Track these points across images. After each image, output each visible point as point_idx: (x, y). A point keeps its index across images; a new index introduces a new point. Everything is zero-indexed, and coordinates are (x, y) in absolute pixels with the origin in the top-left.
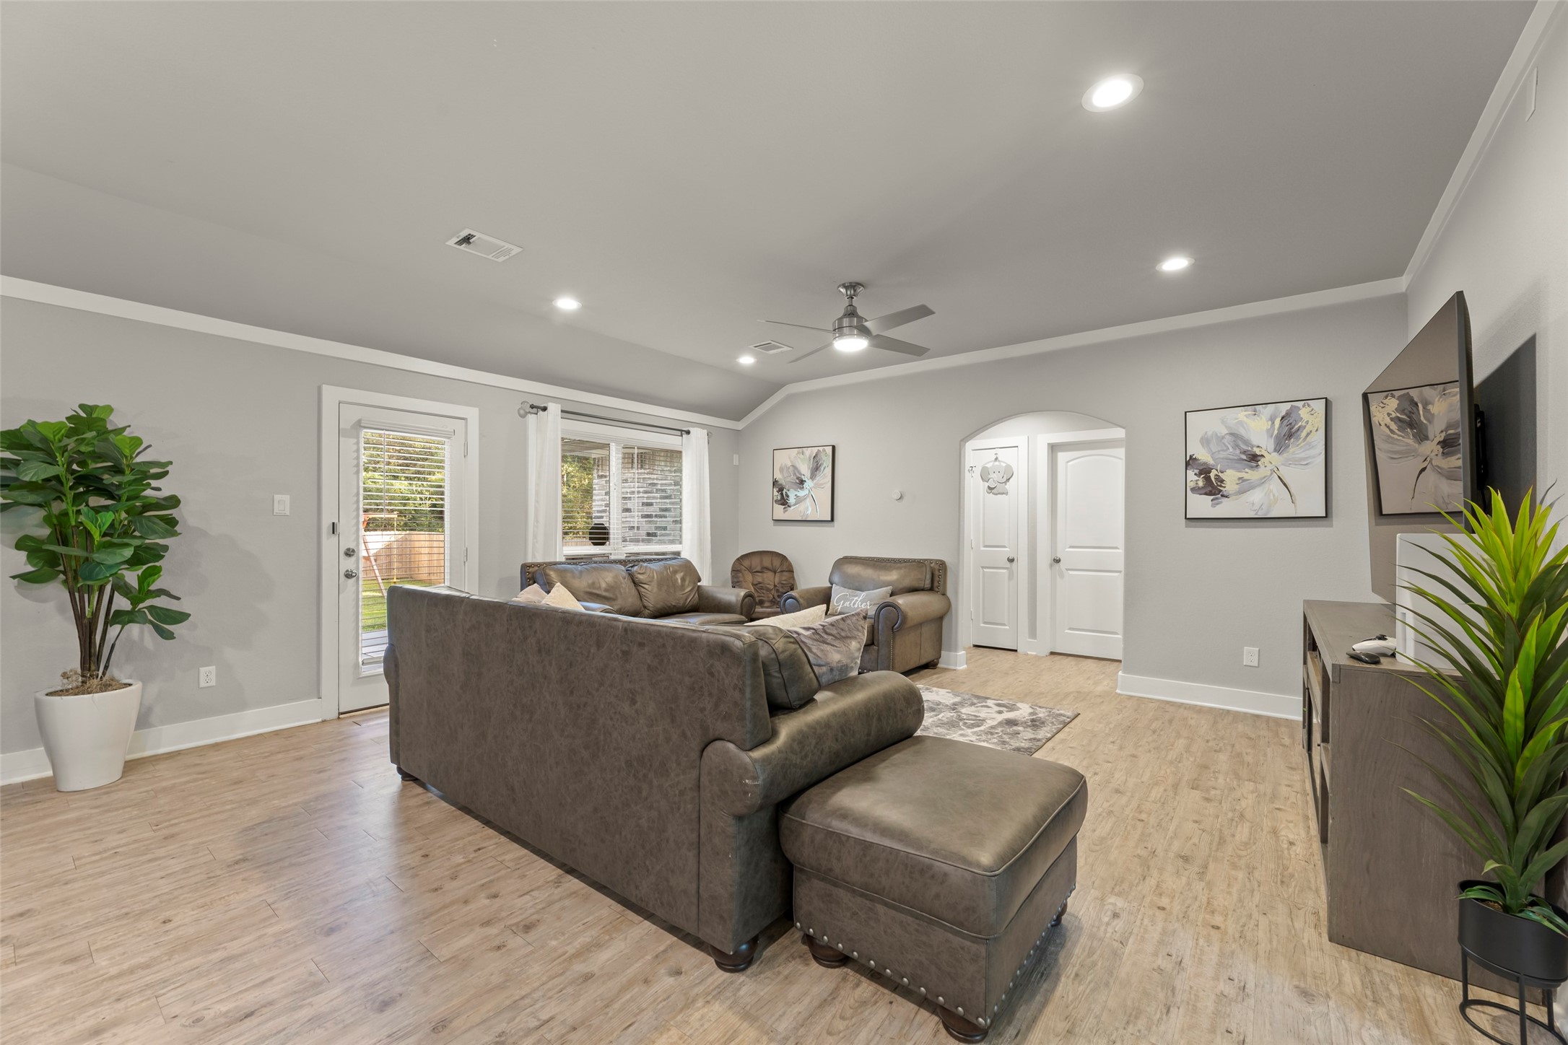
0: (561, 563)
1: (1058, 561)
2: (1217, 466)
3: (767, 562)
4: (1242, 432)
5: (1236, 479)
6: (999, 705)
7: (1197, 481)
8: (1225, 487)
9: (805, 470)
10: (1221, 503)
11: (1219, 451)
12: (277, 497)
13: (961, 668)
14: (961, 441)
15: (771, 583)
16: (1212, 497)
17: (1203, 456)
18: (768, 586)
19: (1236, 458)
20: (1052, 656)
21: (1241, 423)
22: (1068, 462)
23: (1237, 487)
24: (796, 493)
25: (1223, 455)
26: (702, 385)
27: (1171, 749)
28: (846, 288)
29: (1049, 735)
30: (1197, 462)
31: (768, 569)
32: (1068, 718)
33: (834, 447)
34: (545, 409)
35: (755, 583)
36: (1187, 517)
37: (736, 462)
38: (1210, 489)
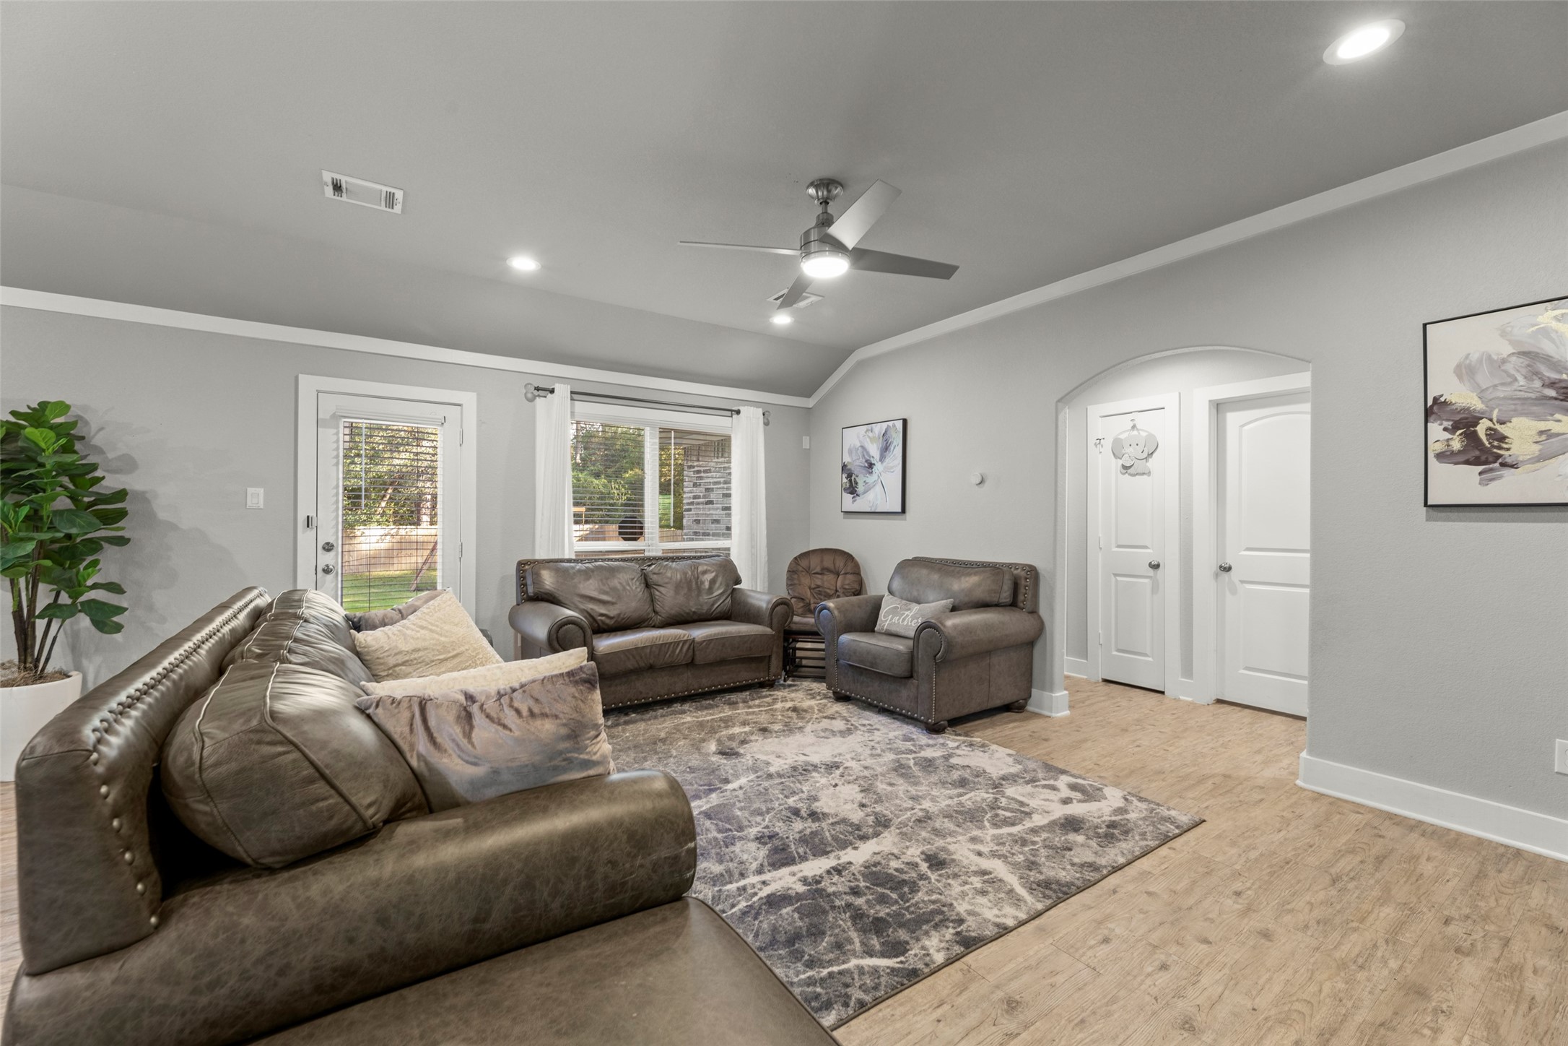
0: (569, 561)
1: (1228, 569)
2: (1492, 411)
3: (828, 562)
4: (1547, 347)
5: (1534, 432)
6: (1073, 787)
7: (1448, 440)
8: (1508, 449)
9: (874, 451)
10: (1500, 477)
11: (1495, 386)
12: (250, 490)
13: (1059, 715)
14: (1059, 401)
15: (832, 587)
16: (1481, 468)
17: (1462, 396)
18: (828, 591)
19: (1533, 396)
20: (1219, 706)
21: (1545, 332)
22: (1243, 426)
23: (1537, 448)
24: (865, 479)
25: (1502, 392)
26: (742, 356)
27: (1355, 930)
28: (817, 187)
29: (1122, 860)
30: (1448, 408)
31: (829, 570)
32: (1177, 827)
33: (905, 422)
34: (552, 391)
35: (813, 586)
36: (1429, 503)
37: (806, 445)
38: (1477, 453)
